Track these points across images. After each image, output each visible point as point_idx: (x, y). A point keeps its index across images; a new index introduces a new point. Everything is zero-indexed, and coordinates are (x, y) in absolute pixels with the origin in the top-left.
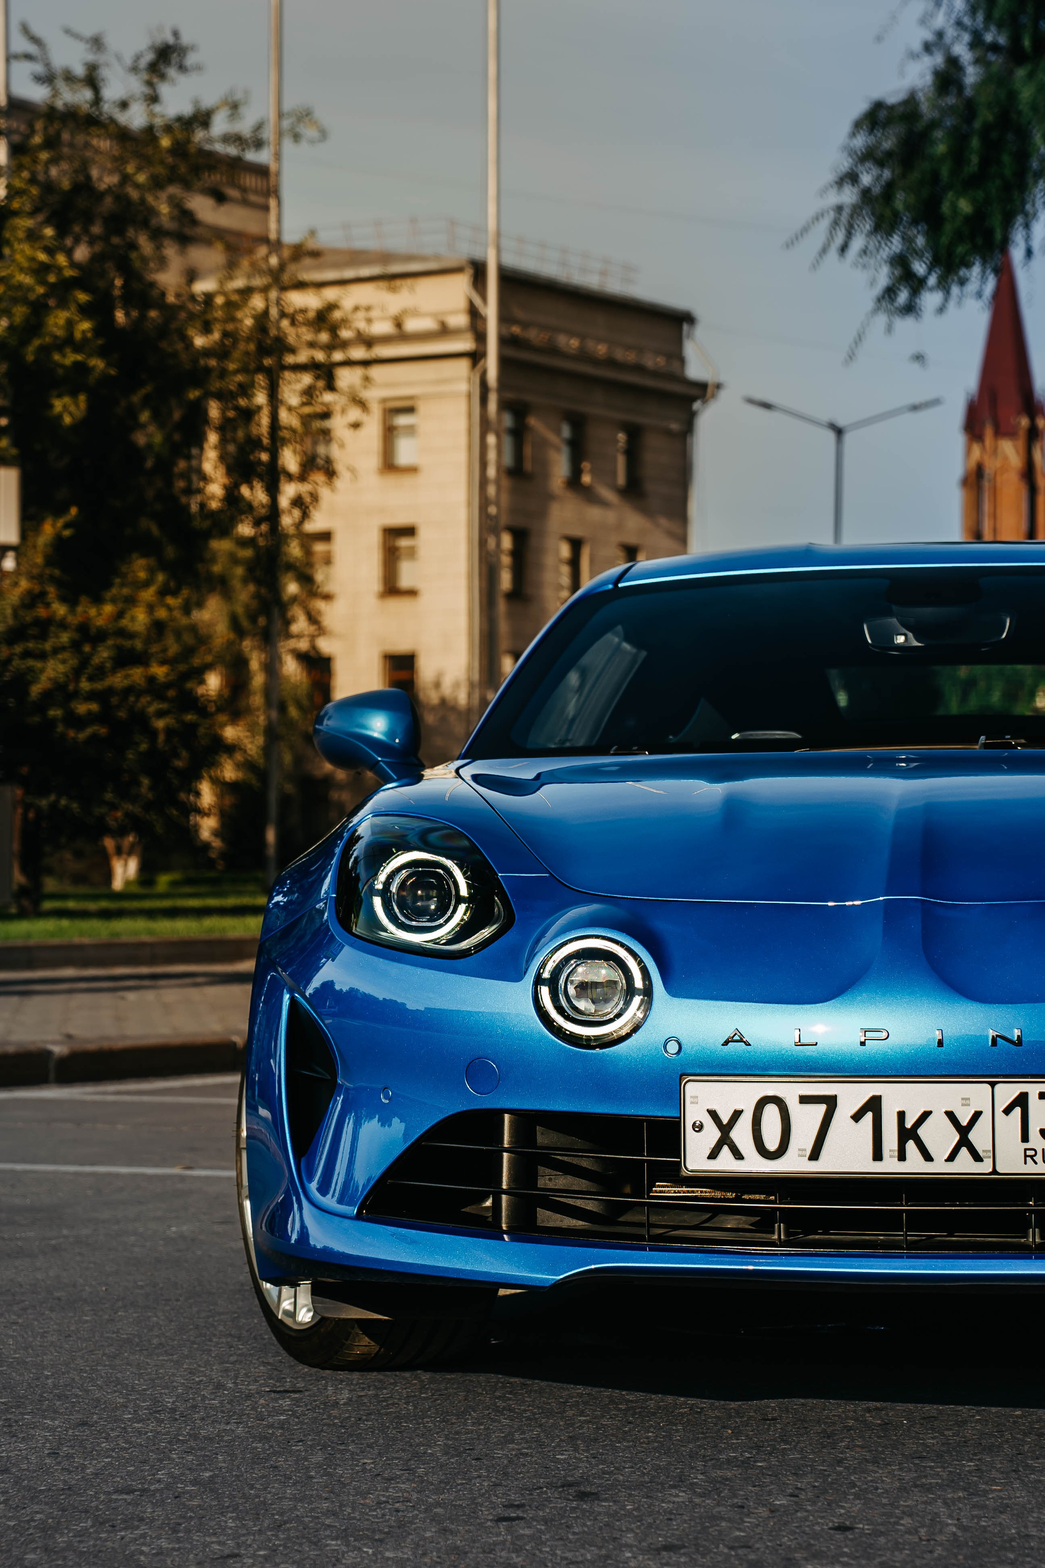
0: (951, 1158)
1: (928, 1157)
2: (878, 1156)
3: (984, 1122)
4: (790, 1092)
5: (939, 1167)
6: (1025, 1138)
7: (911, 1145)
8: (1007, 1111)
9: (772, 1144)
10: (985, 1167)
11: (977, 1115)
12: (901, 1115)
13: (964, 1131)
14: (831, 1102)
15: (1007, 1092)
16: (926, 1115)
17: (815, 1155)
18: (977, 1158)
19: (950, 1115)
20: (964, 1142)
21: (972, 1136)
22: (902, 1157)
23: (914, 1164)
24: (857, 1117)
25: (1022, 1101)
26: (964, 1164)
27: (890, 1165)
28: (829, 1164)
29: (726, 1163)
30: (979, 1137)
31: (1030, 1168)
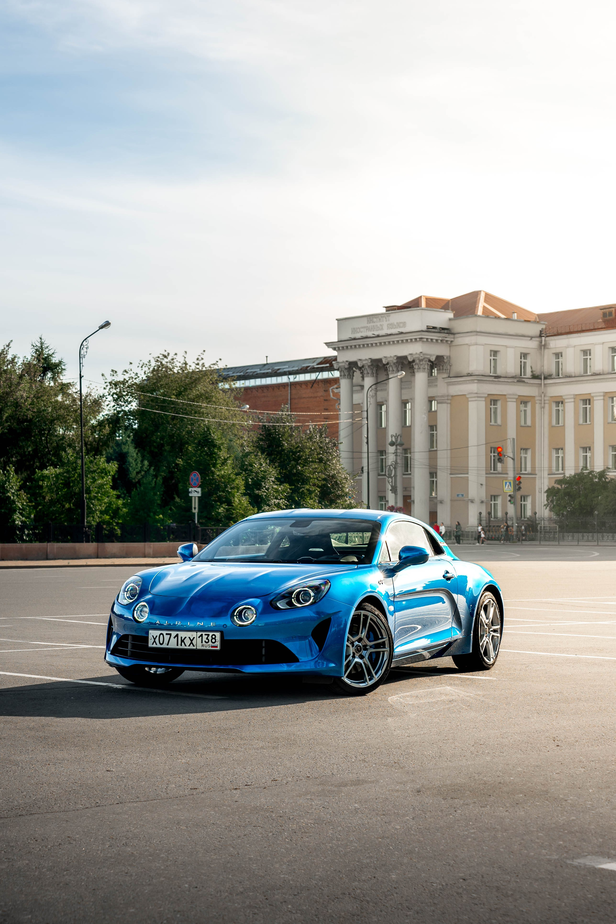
0: (189, 646)
1: (186, 645)
2: (177, 645)
3: (195, 639)
4: (164, 632)
5: (187, 647)
6: (202, 642)
7: (183, 643)
8: (199, 637)
9: (161, 642)
10: (195, 648)
11: (194, 638)
12: (181, 637)
13: (192, 641)
14: (170, 635)
15: (199, 634)
16: (185, 637)
17: (168, 645)
18: (194, 646)
19: (189, 638)
20: (192, 643)
21: (193, 642)
22: (181, 645)
23: (183, 647)
24: (174, 638)
25: (202, 635)
26: (191, 647)
27: (179, 647)
28: (170, 646)
29: (154, 645)
30: (194, 642)
31: (203, 648)
